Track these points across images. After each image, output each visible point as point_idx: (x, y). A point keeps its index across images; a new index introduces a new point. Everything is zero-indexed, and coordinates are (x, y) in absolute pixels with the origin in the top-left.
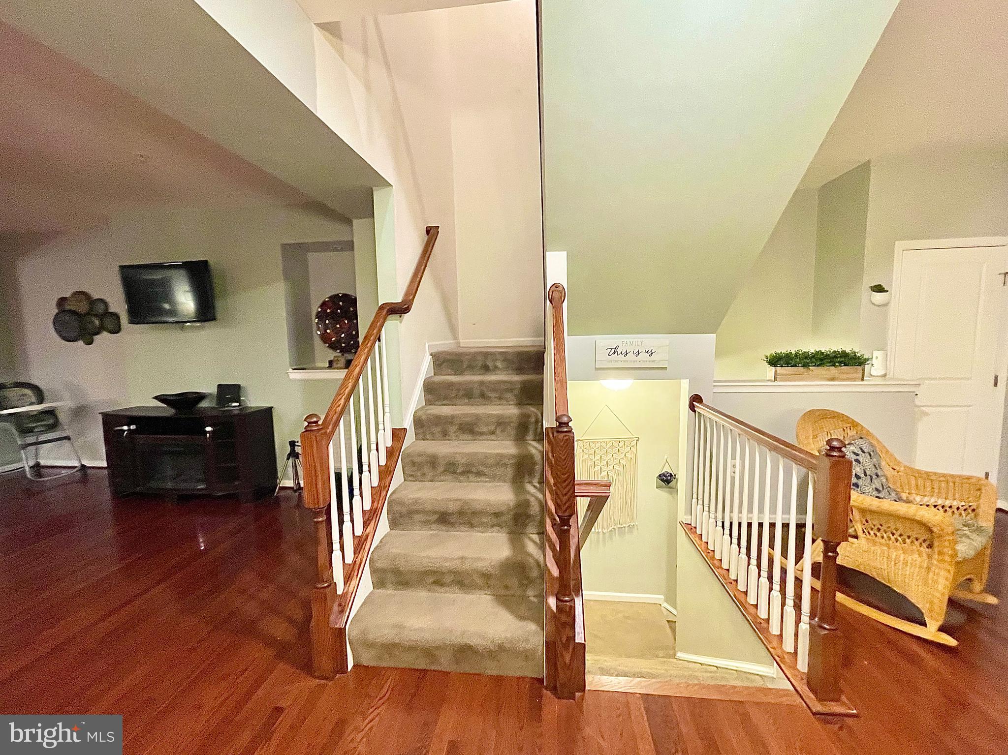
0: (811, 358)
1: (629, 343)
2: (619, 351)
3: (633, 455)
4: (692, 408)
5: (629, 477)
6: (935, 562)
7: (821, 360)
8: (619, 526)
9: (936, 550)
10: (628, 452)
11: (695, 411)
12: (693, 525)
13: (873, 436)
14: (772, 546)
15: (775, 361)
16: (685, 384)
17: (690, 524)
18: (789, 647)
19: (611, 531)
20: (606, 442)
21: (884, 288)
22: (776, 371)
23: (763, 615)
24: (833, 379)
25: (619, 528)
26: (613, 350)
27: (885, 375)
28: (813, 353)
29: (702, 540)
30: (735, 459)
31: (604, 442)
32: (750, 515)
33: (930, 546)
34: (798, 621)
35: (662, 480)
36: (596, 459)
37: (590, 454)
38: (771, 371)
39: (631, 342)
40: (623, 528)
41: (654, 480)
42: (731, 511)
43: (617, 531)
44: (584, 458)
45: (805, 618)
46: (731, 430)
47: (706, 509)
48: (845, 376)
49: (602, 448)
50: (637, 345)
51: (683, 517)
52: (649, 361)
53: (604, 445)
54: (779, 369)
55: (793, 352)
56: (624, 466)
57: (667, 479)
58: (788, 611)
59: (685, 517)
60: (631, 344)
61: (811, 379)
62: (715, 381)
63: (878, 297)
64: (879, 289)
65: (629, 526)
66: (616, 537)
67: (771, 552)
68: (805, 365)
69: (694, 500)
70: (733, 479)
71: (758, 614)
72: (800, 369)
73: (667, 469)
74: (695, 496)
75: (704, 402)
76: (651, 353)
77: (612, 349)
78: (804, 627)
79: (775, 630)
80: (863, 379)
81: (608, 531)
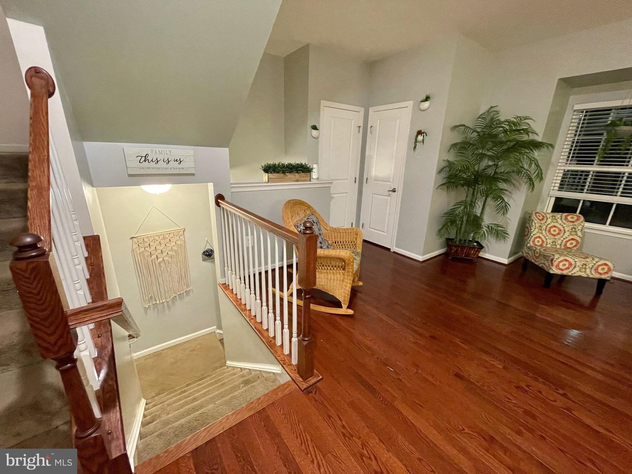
0: (286, 167)
1: (158, 152)
2: (150, 158)
3: (181, 241)
4: (218, 204)
5: (181, 258)
6: (346, 276)
7: (291, 169)
8: (178, 294)
9: (346, 270)
10: (178, 240)
11: (220, 206)
12: (227, 284)
13: (317, 213)
14: (274, 286)
15: (268, 169)
16: (211, 186)
17: (225, 284)
18: (286, 352)
19: (173, 298)
20: (158, 236)
21: (317, 128)
22: (268, 176)
23: (272, 335)
24: (297, 181)
25: (178, 295)
26: (143, 159)
27: (318, 178)
28: (287, 165)
29: (233, 293)
30: (248, 236)
31: (156, 236)
32: (260, 268)
33: (344, 269)
34: (291, 337)
35: (206, 255)
36: (151, 250)
37: (146, 247)
38: (265, 176)
39: (160, 152)
40: (182, 294)
41: (200, 256)
42: (249, 268)
43: (178, 297)
44: (140, 251)
45: (295, 334)
46: (244, 219)
47: (234, 272)
48: (302, 179)
49: (155, 241)
50: (166, 153)
51: (220, 280)
52: (179, 169)
53: (157, 238)
54: (269, 174)
55: (277, 164)
56: (176, 251)
57: (208, 254)
58: (286, 332)
59: (221, 280)
60: (160, 153)
61: (287, 181)
62: (232, 184)
63: (314, 132)
64: (315, 128)
65: (186, 291)
66: (178, 303)
67: (274, 290)
68: (284, 172)
69: (226, 268)
70: (248, 248)
71: (269, 335)
72: (282, 175)
73: (208, 247)
74: (226, 265)
75: (226, 199)
76: (179, 161)
77: (142, 157)
78: (295, 339)
79: (279, 343)
80: (310, 181)
81: (171, 299)
